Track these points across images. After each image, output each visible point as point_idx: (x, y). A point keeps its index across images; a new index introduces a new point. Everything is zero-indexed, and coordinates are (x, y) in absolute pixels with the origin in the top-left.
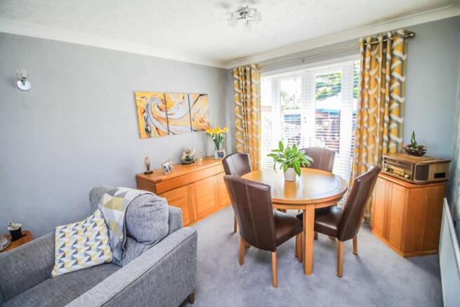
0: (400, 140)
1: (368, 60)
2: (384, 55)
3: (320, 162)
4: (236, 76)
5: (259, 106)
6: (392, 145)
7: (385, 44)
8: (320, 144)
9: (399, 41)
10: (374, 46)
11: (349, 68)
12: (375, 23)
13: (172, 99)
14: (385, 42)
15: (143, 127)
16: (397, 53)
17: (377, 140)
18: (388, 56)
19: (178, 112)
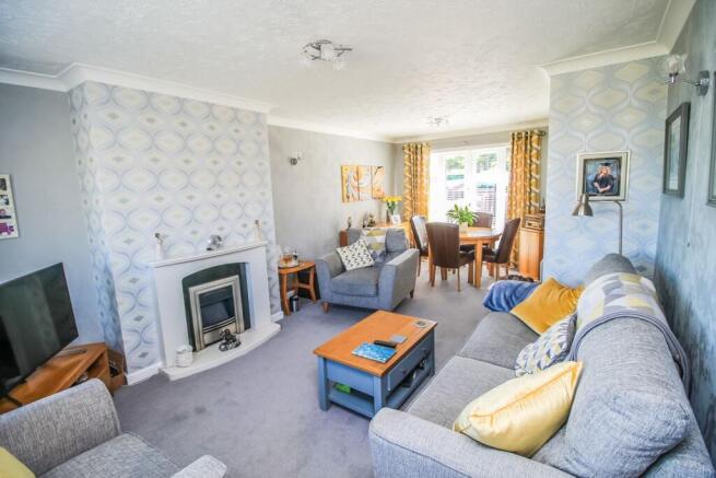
0: (537, 205)
1: (515, 147)
2: (526, 144)
3: (483, 221)
4: (406, 151)
5: (428, 178)
6: (533, 208)
7: (527, 138)
8: (483, 210)
9: (535, 137)
10: (519, 139)
11: (502, 152)
12: (520, 123)
13: (363, 171)
14: (527, 136)
15: (345, 193)
16: (534, 145)
17: (522, 205)
18: (529, 147)
19: (365, 182)
